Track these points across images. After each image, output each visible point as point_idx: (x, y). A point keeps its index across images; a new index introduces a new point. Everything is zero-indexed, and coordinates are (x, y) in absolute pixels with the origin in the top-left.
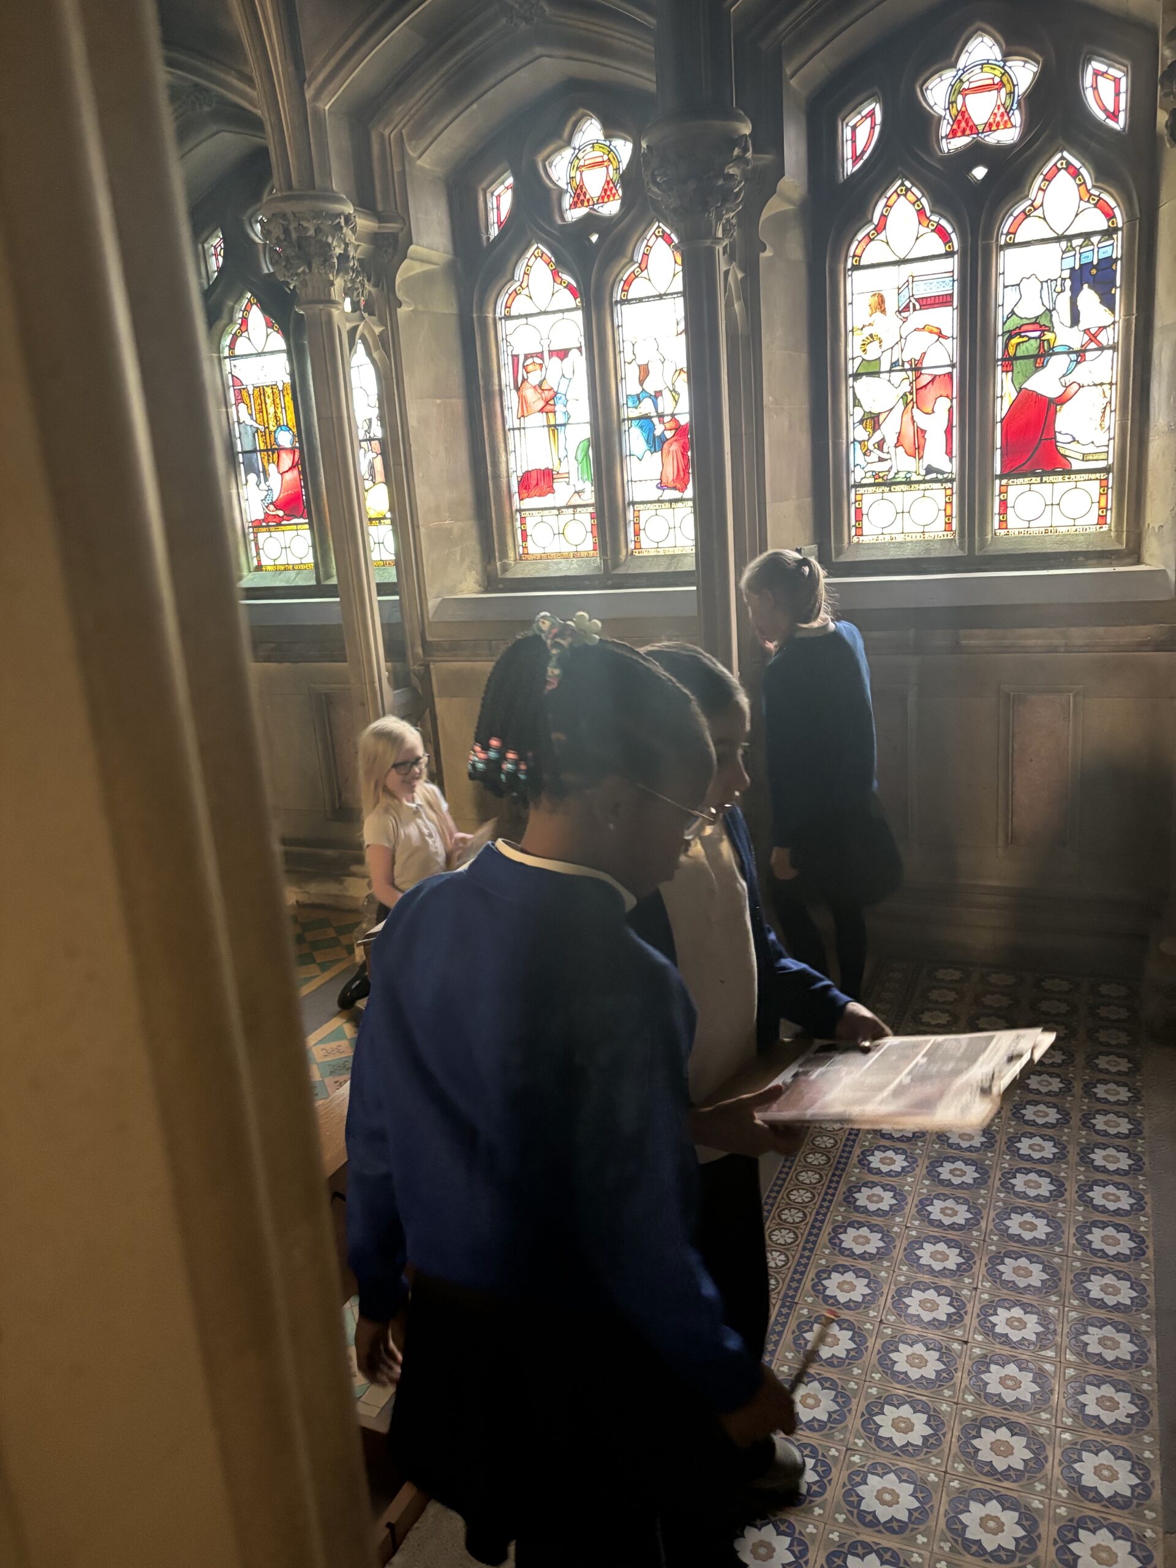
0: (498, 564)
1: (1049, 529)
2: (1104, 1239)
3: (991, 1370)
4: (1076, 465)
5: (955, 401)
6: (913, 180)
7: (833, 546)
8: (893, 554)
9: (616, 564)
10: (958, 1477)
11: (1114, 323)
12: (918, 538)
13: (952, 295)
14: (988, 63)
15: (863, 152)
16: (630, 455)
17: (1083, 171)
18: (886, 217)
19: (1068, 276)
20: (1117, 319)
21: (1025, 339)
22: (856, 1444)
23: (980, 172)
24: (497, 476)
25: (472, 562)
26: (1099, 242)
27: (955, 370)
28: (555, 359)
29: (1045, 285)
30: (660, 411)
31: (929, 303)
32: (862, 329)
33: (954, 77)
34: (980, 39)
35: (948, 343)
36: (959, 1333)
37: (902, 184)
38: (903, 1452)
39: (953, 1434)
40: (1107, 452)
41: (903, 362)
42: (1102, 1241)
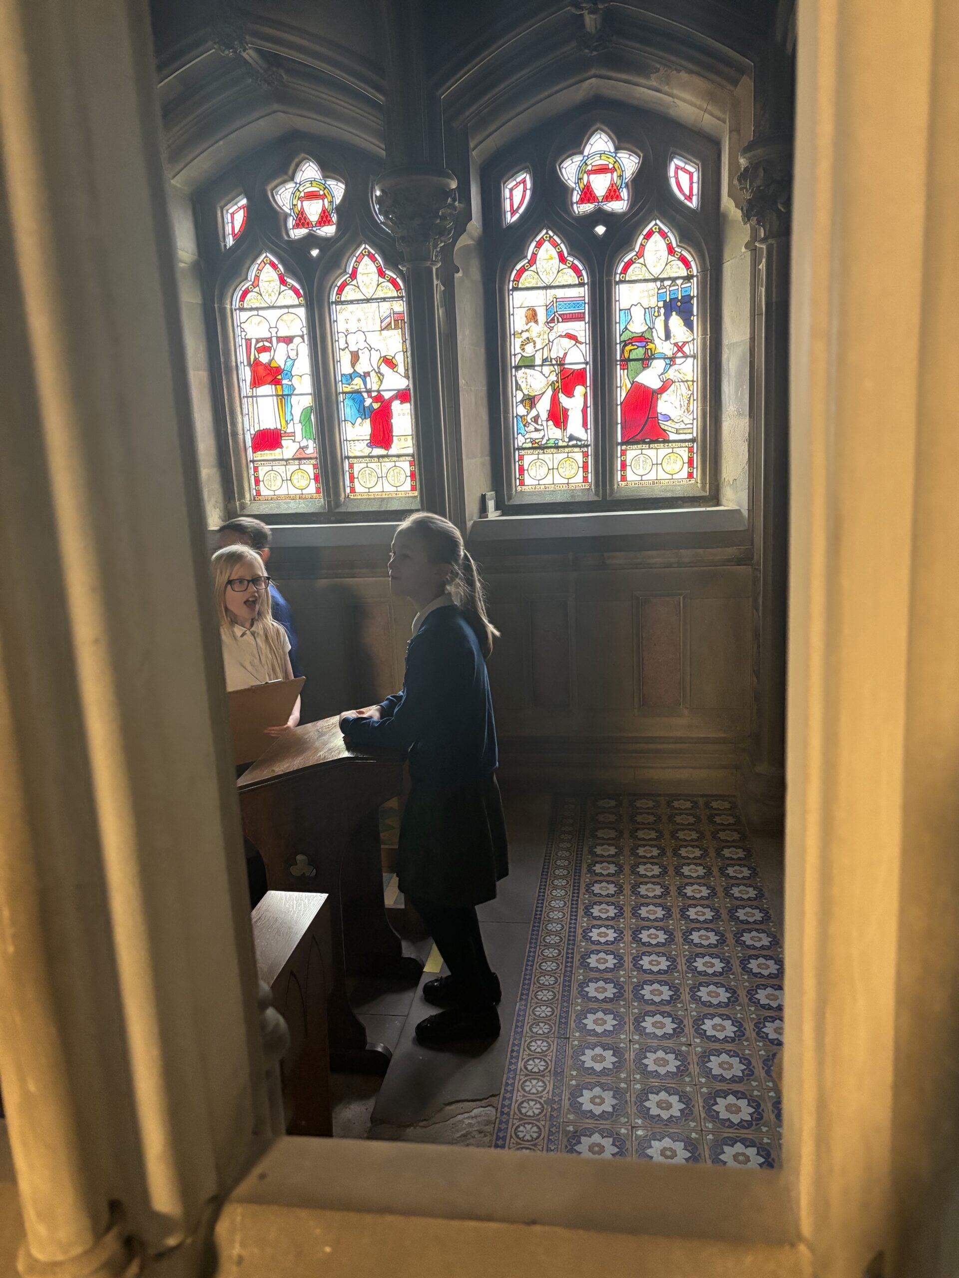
0: (238, 503)
1: (656, 481)
2: (759, 966)
3: (711, 1059)
4: (672, 437)
5: (588, 388)
6: (555, 230)
7: (505, 493)
8: (548, 499)
9: (338, 504)
10: (710, 1132)
11: (693, 340)
12: (564, 488)
13: (584, 313)
14: (604, 153)
15: (519, 208)
16: (345, 421)
17: (670, 234)
18: (536, 254)
19: (662, 306)
20: (695, 337)
21: (635, 347)
22: (637, 1123)
23: (600, 230)
24: (235, 434)
25: (216, 501)
26: (682, 284)
27: (588, 366)
28: (282, 345)
29: (647, 310)
30: (368, 388)
31: (568, 317)
32: (521, 334)
33: (581, 161)
34: (598, 136)
35: (582, 347)
36: (683, 1040)
37: (547, 233)
38: (669, 1122)
39: (699, 1105)
40: (692, 428)
41: (551, 359)
42: (758, 967)
